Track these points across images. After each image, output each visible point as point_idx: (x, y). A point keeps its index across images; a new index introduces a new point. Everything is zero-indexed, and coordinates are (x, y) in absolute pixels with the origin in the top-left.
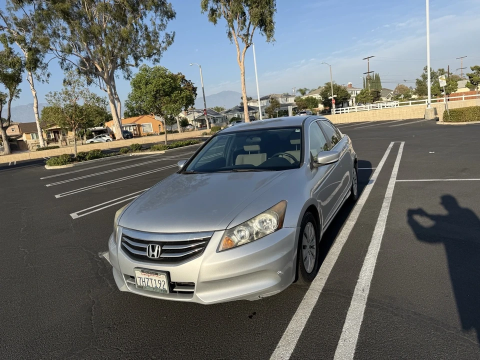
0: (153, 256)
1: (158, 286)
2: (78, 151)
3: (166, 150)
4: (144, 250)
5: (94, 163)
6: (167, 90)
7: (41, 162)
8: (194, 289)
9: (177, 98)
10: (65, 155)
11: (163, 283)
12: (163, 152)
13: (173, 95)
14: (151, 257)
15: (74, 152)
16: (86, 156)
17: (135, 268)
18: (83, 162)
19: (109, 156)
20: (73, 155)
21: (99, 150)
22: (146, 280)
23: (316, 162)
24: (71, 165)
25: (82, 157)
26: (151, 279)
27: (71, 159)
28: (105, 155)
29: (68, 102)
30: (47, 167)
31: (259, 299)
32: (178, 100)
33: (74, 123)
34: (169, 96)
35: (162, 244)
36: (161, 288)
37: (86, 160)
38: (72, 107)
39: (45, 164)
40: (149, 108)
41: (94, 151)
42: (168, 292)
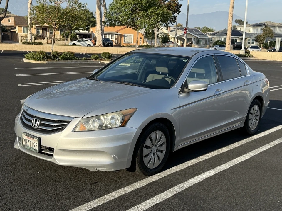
0: (35, 126)
1: (33, 147)
2: (54, 51)
3: (132, 64)
4: (30, 121)
5: (65, 64)
6: (144, 5)
7: (22, 54)
8: (53, 153)
9: (153, 14)
10: (42, 52)
11: (36, 145)
12: (129, 65)
13: (149, 11)
14: (33, 127)
15: (51, 51)
16: (60, 56)
17: (23, 132)
18: (55, 61)
19: (80, 60)
20: (49, 53)
21: (72, 53)
22: (28, 141)
23: (187, 87)
24: (45, 62)
25: (56, 56)
26: (30, 141)
27: (46, 56)
28: (77, 58)
29: (53, 4)
30: (25, 60)
31: (96, 171)
32: (153, 16)
33: (55, 24)
34: (146, 11)
35: (42, 119)
36: (35, 148)
37: (59, 60)
38: (56, 8)
39: (24, 57)
40: (124, 20)
41: (68, 53)
42: (38, 152)
